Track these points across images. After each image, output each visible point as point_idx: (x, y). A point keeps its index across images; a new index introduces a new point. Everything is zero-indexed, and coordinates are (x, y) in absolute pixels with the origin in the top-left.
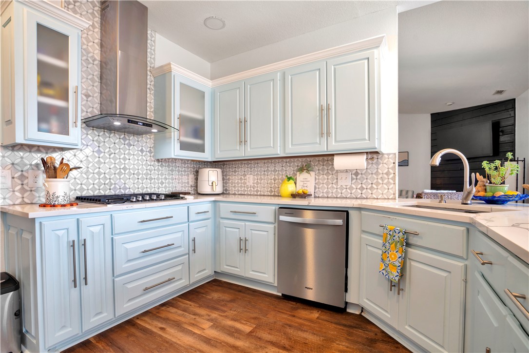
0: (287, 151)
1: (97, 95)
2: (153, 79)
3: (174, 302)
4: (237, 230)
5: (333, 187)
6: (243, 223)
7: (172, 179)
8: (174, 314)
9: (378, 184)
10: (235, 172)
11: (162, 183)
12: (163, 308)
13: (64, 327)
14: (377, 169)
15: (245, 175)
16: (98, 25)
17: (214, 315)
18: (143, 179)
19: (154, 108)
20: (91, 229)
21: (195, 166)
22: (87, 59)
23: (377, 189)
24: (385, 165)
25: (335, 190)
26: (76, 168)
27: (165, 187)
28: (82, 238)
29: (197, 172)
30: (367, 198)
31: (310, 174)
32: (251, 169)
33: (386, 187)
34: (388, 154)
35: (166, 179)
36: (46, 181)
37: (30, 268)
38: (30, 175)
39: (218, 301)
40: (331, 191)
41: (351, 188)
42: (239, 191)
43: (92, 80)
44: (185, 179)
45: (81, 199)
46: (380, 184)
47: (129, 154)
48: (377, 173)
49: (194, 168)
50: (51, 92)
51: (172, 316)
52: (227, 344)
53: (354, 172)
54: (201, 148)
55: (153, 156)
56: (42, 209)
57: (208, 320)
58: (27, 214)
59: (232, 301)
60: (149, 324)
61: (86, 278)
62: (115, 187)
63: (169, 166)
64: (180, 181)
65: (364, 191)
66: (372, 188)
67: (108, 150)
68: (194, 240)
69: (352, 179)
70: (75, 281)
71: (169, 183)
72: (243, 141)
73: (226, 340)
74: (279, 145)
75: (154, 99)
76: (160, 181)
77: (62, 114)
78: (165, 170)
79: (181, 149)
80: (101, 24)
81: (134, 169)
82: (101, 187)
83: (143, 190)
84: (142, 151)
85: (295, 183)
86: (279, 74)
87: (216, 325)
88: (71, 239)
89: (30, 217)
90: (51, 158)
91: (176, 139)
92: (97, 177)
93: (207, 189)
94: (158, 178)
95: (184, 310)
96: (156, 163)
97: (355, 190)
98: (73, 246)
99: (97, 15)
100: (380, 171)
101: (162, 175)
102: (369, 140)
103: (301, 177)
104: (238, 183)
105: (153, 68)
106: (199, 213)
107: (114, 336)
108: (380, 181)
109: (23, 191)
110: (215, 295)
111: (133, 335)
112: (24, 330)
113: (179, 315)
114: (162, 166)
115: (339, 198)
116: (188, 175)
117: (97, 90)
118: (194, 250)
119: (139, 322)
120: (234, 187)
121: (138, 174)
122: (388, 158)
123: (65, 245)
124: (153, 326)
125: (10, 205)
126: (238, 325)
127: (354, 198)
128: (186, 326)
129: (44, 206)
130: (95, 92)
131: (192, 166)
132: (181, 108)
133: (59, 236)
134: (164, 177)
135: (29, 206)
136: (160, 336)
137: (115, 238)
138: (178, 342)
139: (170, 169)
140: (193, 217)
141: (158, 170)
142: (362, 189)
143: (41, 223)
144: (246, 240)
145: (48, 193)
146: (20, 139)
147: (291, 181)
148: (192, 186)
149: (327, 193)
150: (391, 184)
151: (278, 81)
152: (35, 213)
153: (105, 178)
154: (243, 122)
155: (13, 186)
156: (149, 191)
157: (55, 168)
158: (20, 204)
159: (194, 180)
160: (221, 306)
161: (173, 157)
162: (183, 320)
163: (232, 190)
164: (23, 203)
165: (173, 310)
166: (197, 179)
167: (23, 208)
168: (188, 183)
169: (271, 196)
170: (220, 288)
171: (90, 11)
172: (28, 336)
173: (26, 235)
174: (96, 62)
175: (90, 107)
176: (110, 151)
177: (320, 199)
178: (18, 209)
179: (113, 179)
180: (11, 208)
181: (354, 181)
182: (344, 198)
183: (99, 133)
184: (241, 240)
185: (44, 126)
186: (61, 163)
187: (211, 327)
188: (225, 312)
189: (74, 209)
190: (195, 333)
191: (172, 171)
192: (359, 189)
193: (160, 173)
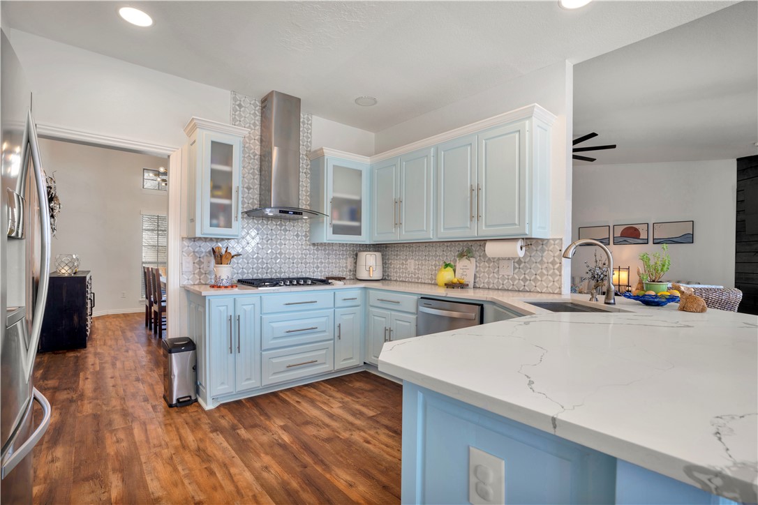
0: (439, 236)
1: (257, 186)
2: (309, 162)
3: (316, 385)
4: (384, 319)
5: (494, 277)
6: (389, 312)
7: (329, 263)
8: (313, 393)
9: (542, 275)
10: (397, 255)
11: (318, 267)
12: (305, 388)
13: (223, 383)
14: (542, 257)
15: (406, 260)
16: (258, 123)
17: (348, 399)
18: (298, 263)
19: (311, 191)
20: (244, 307)
21: (355, 249)
22: (249, 156)
23: (541, 281)
24: (550, 252)
25: (497, 280)
26: (238, 255)
27: (321, 272)
28: (237, 315)
29: (357, 255)
30: (530, 292)
31: (469, 260)
32: (412, 253)
33: (551, 279)
34: (555, 240)
35: (321, 263)
36: (215, 267)
37: (202, 336)
38: (205, 260)
39: (357, 390)
40: (492, 282)
41: (513, 279)
42: (400, 277)
43: (253, 174)
44: (343, 262)
45: (241, 282)
46: (545, 275)
47: (285, 239)
48: (541, 262)
49: (353, 251)
50: (219, 193)
51: (309, 395)
52: (346, 420)
53: (516, 260)
54: (357, 231)
55: (309, 240)
56: (212, 289)
57: (340, 402)
58: (201, 293)
59: (371, 391)
60: (289, 397)
61: (239, 348)
62: (271, 271)
63: (325, 250)
64: (339, 265)
65: (527, 283)
66: (536, 280)
67: (266, 236)
68: (339, 326)
69: (515, 268)
70: (231, 348)
71: (325, 267)
72: (397, 224)
73: (347, 418)
74: (432, 228)
75: (311, 183)
76: (315, 265)
77: (226, 210)
78: (321, 254)
79: (334, 233)
80: (262, 121)
81: (289, 254)
82: (259, 271)
83: (297, 274)
84: (297, 235)
85: (455, 271)
86: (432, 149)
87: (345, 406)
88: (229, 314)
89: (203, 295)
90: (218, 247)
91: (328, 224)
92: (256, 261)
93: (363, 274)
94: (313, 263)
95: (322, 392)
96: (312, 247)
97: (517, 281)
98: (230, 320)
99: (258, 114)
100: (545, 260)
101: (318, 258)
102: (519, 225)
103: (462, 264)
104: (400, 268)
105: (310, 151)
106: (345, 299)
107: (260, 401)
108: (545, 272)
109: (200, 274)
110: (357, 385)
111: (273, 402)
112: (198, 383)
113: (317, 395)
114: (317, 250)
115: (501, 290)
116: (346, 259)
117: (257, 182)
118: (339, 337)
119: (281, 394)
120: (396, 272)
121: (293, 258)
122: (554, 244)
123: (225, 319)
124: (292, 399)
125: (192, 285)
126: (364, 410)
127: (516, 291)
128: (318, 403)
129: (213, 286)
130: (255, 184)
131: (351, 249)
132: (334, 191)
133: (221, 311)
134: (319, 261)
135: (204, 286)
136: (295, 406)
137: (263, 316)
138: (307, 413)
139: (327, 252)
140: (339, 303)
141: (314, 254)
142: (525, 280)
143: (209, 300)
144: (390, 330)
145: (216, 276)
146: (198, 235)
147: (449, 268)
148: (350, 271)
149: (488, 283)
150: (557, 275)
151: (432, 158)
152: (206, 292)
153: (263, 263)
154: (398, 203)
155: (194, 270)
156: (304, 276)
157: (221, 256)
158: (198, 284)
159: (353, 264)
160: (359, 393)
161: (325, 241)
162: (318, 398)
163: (394, 276)
164: (200, 284)
165: (313, 390)
166: (356, 263)
167: (200, 288)
168: (346, 267)
169: (431, 284)
170: (365, 379)
171: (253, 112)
172: (200, 387)
173: (201, 309)
174: (256, 157)
175: (251, 198)
176: (267, 237)
177: (481, 291)
178: (197, 288)
179: (269, 263)
180: (192, 287)
181: (517, 270)
182: (505, 290)
183: (258, 221)
184: (386, 330)
185: (215, 222)
186: (226, 251)
187: (340, 407)
188: (358, 398)
189: (236, 290)
190: (323, 409)
191: (329, 254)
192: (522, 280)
193: (315, 256)
